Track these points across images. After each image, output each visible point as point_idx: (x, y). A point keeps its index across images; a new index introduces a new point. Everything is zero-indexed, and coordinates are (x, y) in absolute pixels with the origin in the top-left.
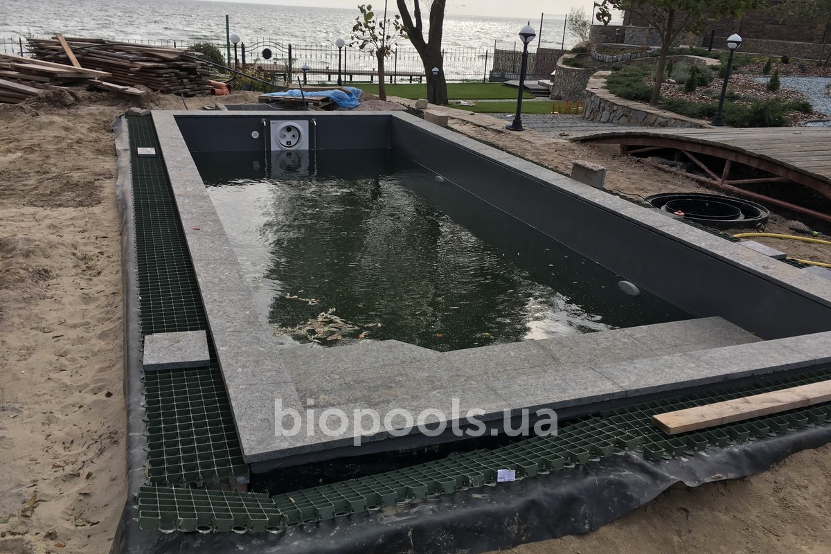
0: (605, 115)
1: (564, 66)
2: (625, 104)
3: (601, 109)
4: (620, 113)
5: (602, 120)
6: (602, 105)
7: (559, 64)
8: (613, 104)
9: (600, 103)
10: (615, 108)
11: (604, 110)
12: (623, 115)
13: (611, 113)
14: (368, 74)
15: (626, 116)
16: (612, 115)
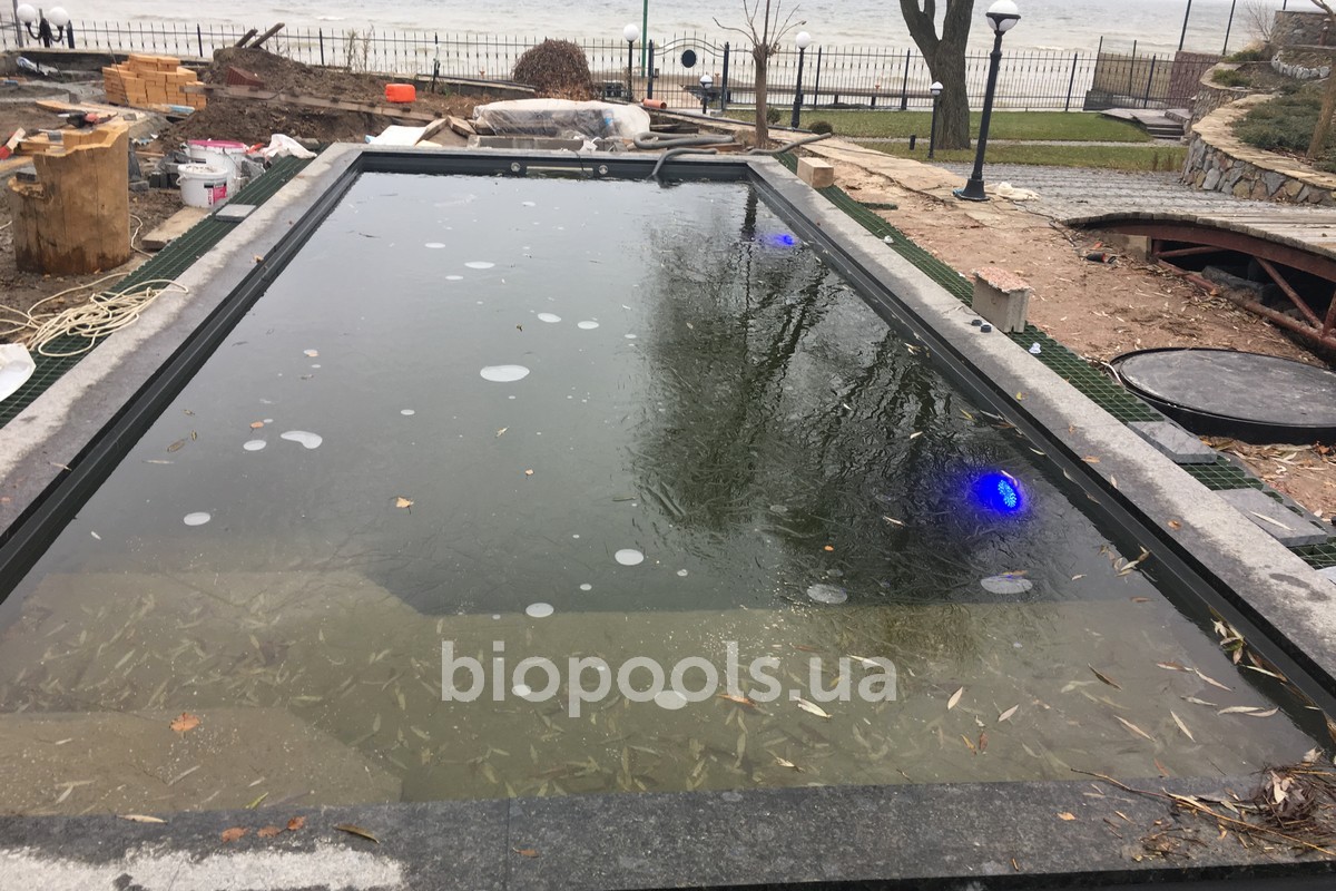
0: (1212, 177)
1: (1214, 85)
2: (1247, 158)
3: (1206, 163)
4: (1237, 173)
5: (1206, 186)
6: (1209, 157)
7: (1206, 80)
8: (1228, 156)
9: (1206, 153)
10: (1230, 163)
11: (1210, 167)
12: (1241, 178)
13: (1222, 174)
14: (868, 95)
15: (1247, 180)
16: (1224, 177)
